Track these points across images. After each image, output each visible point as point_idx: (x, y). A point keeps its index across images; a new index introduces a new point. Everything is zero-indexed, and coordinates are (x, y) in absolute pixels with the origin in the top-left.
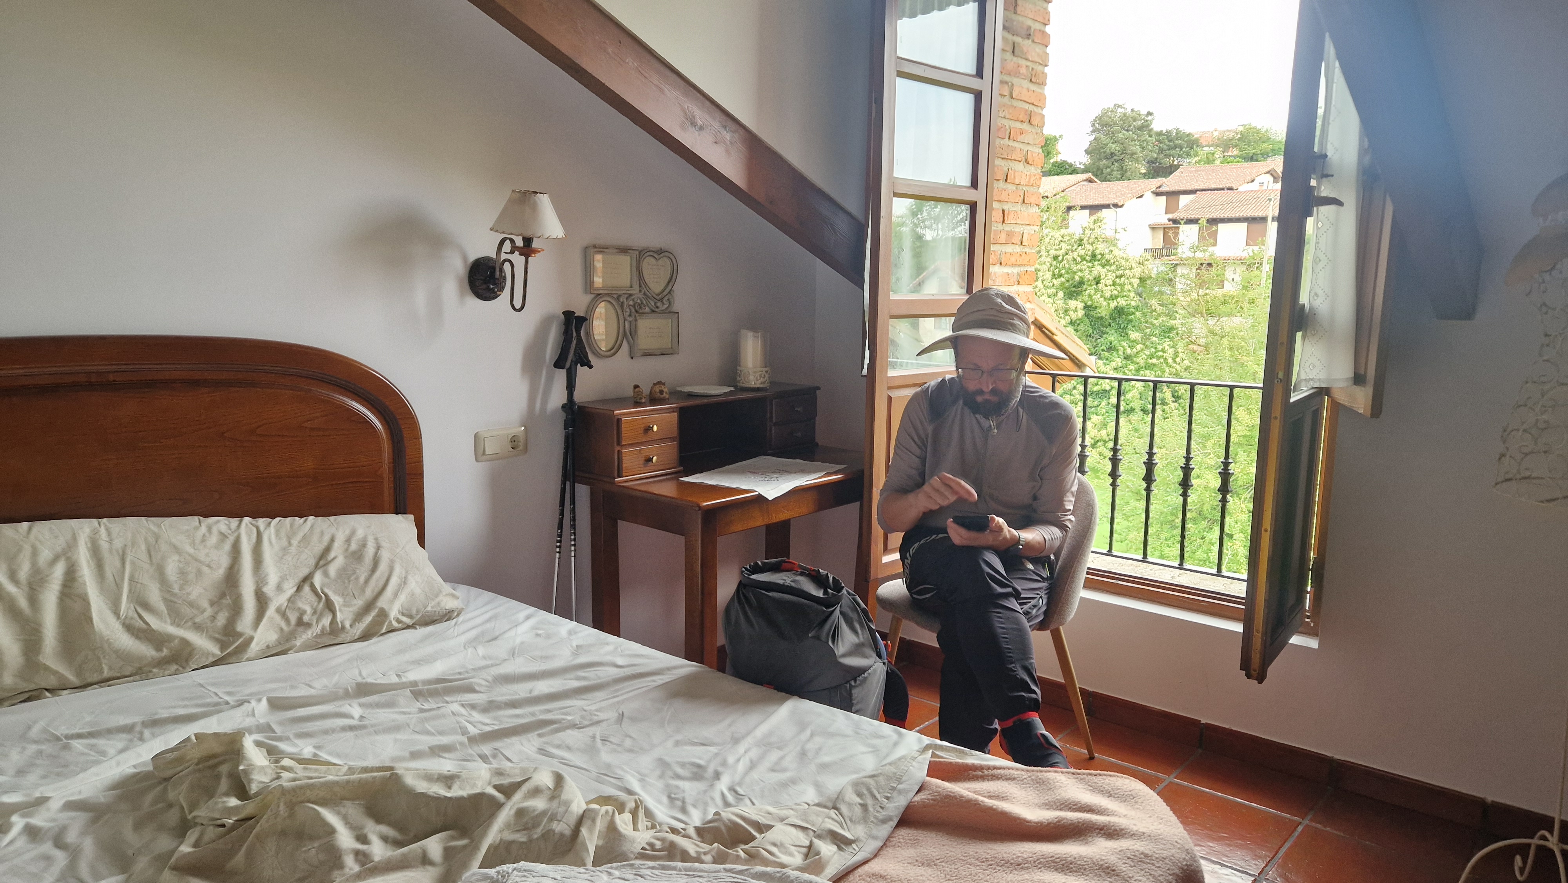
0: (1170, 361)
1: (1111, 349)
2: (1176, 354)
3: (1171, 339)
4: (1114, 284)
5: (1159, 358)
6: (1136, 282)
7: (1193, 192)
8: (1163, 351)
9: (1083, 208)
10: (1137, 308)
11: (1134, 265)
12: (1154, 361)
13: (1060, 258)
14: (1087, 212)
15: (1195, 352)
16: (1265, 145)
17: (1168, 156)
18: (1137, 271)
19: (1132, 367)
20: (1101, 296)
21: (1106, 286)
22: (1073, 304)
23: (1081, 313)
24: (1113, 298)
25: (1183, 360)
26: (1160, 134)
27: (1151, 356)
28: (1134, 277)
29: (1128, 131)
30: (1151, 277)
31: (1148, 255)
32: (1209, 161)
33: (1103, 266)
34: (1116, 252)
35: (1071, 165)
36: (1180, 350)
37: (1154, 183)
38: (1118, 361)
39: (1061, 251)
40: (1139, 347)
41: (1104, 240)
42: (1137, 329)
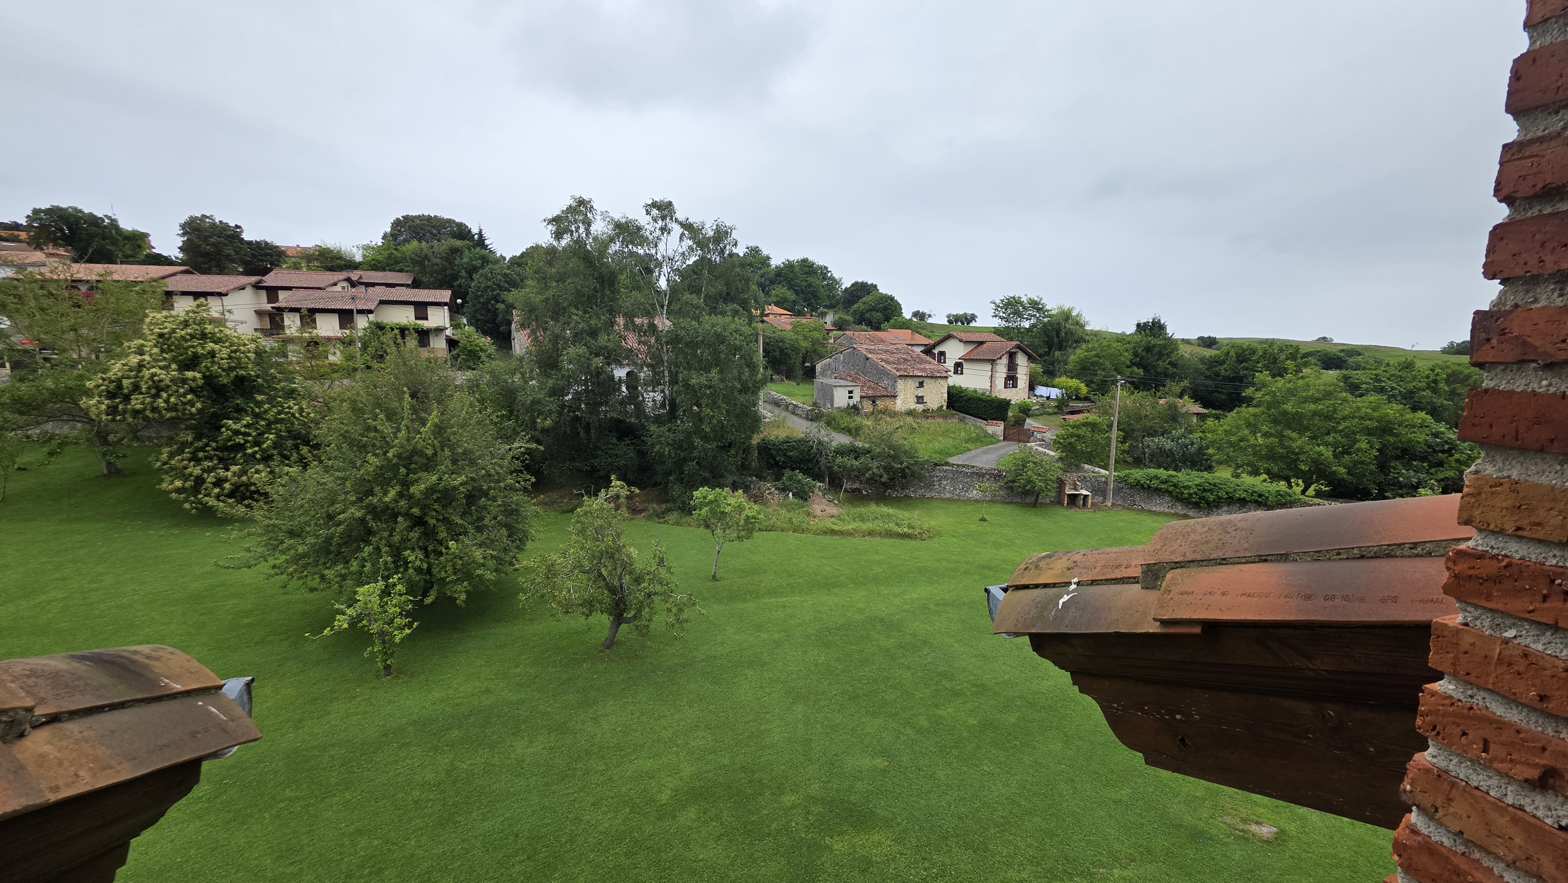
0: (297, 415)
1: (239, 410)
2: (301, 410)
3: (295, 399)
4: (230, 357)
5: (286, 413)
6: (252, 356)
7: (289, 288)
8: (289, 407)
9: (184, 293)
10: (258, 376)
11: (247, 342)
12: (283, 416)
13: (167, 336)
14: (191, 298)
15: (316, 406)
16: (339, 261)
17: (262, 261)
18: (252, 346)
19: (263, 423)
20: (219, 368)
21: (222, 359)
22: (190, 374)
23: (201, 382)
24: (231, 369)
25: (309, 414)
26: (250, 243)
27: (279, 413)
28: (249, 352)
29: (219, 237)
30: (266, 352)
31: (258, 334)
32: (296, 267)
33: (216, 343)
34: (228, 332)
35: (166, 258)
36: (304, 406)
37: (253, 279)
38: (248, 419)
39: (166, 331)
40: (266, 406)
41: (212, 321)
42: (261, 392)
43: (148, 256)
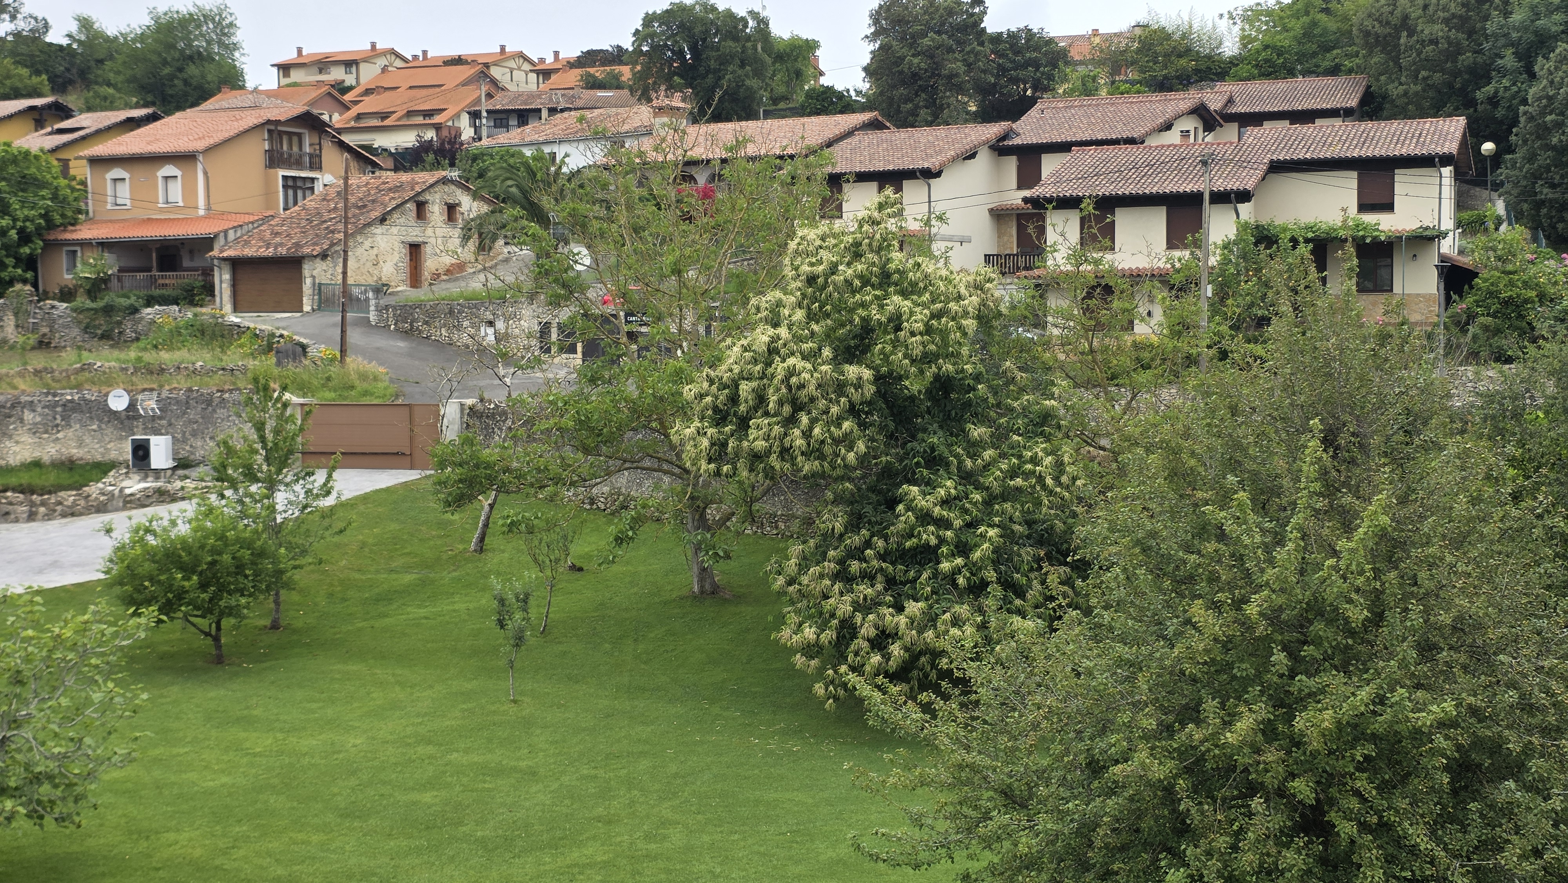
0: (1049, 481)
1: (934, 461)
2: (1059, 466)
3: (1048, 438)
4: (928, 330)
5: (1027, 475)
6: (970, 324)
7: (1064, 147)
8: (1035, 461)
9: (863, 177)
10: (978, 378)
11: (963, 291)
12: (1019, 481)
13: (821, 280)
14: (874, 185)
15: (1092, 459)
16: (1183, 62)
17: (1015, 81)
18: (972, 301)
19: (977, 497)
20: (906, 356)
21: (913, 334)
22: (852, 371)
23: (869, 390)
24: (928, 358)
25: (1074, 479)
26: (997, 38)
27: (1013, 473)
28: (966, 314)
29: (939, 33)
30: (1000, 314)
31: (991, 272)
32: (1088, 89)
33: (904, 294)
34: (929, 267)
35: (840, 96)
36: (1066, 459)
37: (993, 130)
38: (948, 486)
39: (821, 268)
40: (989, 454)
41: (905, 241)
42: (981, 419)
43: (809, 95)
